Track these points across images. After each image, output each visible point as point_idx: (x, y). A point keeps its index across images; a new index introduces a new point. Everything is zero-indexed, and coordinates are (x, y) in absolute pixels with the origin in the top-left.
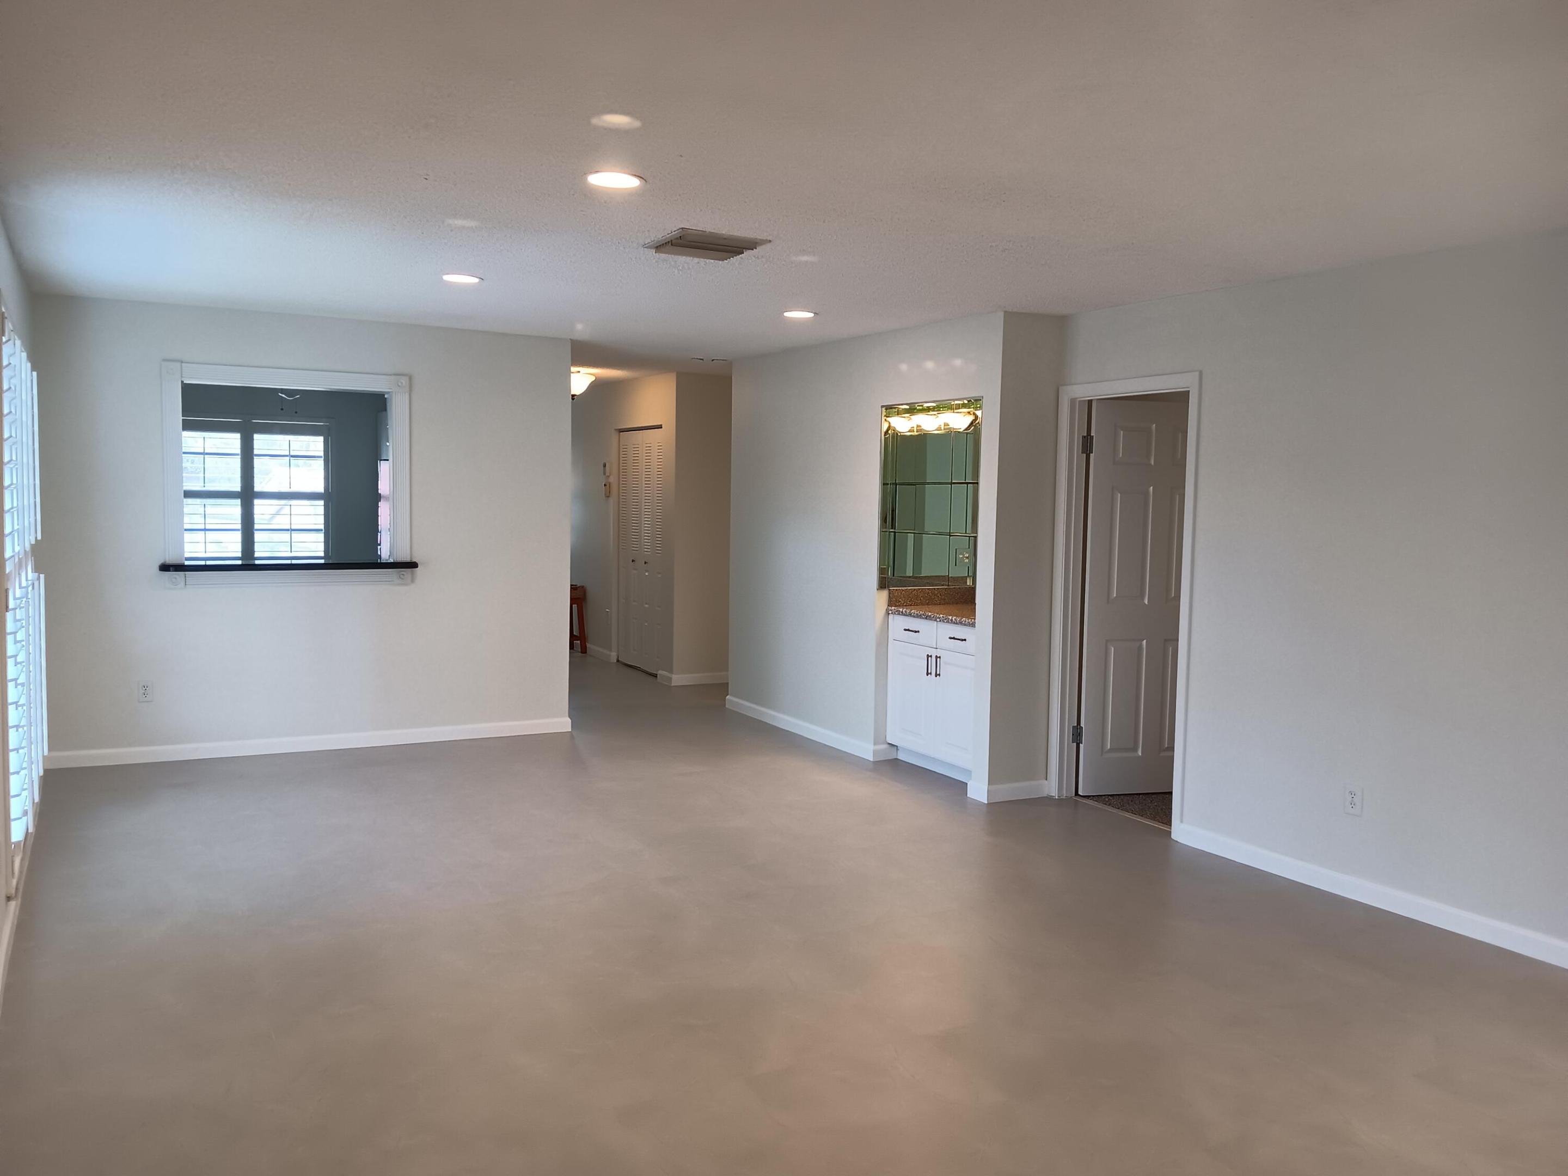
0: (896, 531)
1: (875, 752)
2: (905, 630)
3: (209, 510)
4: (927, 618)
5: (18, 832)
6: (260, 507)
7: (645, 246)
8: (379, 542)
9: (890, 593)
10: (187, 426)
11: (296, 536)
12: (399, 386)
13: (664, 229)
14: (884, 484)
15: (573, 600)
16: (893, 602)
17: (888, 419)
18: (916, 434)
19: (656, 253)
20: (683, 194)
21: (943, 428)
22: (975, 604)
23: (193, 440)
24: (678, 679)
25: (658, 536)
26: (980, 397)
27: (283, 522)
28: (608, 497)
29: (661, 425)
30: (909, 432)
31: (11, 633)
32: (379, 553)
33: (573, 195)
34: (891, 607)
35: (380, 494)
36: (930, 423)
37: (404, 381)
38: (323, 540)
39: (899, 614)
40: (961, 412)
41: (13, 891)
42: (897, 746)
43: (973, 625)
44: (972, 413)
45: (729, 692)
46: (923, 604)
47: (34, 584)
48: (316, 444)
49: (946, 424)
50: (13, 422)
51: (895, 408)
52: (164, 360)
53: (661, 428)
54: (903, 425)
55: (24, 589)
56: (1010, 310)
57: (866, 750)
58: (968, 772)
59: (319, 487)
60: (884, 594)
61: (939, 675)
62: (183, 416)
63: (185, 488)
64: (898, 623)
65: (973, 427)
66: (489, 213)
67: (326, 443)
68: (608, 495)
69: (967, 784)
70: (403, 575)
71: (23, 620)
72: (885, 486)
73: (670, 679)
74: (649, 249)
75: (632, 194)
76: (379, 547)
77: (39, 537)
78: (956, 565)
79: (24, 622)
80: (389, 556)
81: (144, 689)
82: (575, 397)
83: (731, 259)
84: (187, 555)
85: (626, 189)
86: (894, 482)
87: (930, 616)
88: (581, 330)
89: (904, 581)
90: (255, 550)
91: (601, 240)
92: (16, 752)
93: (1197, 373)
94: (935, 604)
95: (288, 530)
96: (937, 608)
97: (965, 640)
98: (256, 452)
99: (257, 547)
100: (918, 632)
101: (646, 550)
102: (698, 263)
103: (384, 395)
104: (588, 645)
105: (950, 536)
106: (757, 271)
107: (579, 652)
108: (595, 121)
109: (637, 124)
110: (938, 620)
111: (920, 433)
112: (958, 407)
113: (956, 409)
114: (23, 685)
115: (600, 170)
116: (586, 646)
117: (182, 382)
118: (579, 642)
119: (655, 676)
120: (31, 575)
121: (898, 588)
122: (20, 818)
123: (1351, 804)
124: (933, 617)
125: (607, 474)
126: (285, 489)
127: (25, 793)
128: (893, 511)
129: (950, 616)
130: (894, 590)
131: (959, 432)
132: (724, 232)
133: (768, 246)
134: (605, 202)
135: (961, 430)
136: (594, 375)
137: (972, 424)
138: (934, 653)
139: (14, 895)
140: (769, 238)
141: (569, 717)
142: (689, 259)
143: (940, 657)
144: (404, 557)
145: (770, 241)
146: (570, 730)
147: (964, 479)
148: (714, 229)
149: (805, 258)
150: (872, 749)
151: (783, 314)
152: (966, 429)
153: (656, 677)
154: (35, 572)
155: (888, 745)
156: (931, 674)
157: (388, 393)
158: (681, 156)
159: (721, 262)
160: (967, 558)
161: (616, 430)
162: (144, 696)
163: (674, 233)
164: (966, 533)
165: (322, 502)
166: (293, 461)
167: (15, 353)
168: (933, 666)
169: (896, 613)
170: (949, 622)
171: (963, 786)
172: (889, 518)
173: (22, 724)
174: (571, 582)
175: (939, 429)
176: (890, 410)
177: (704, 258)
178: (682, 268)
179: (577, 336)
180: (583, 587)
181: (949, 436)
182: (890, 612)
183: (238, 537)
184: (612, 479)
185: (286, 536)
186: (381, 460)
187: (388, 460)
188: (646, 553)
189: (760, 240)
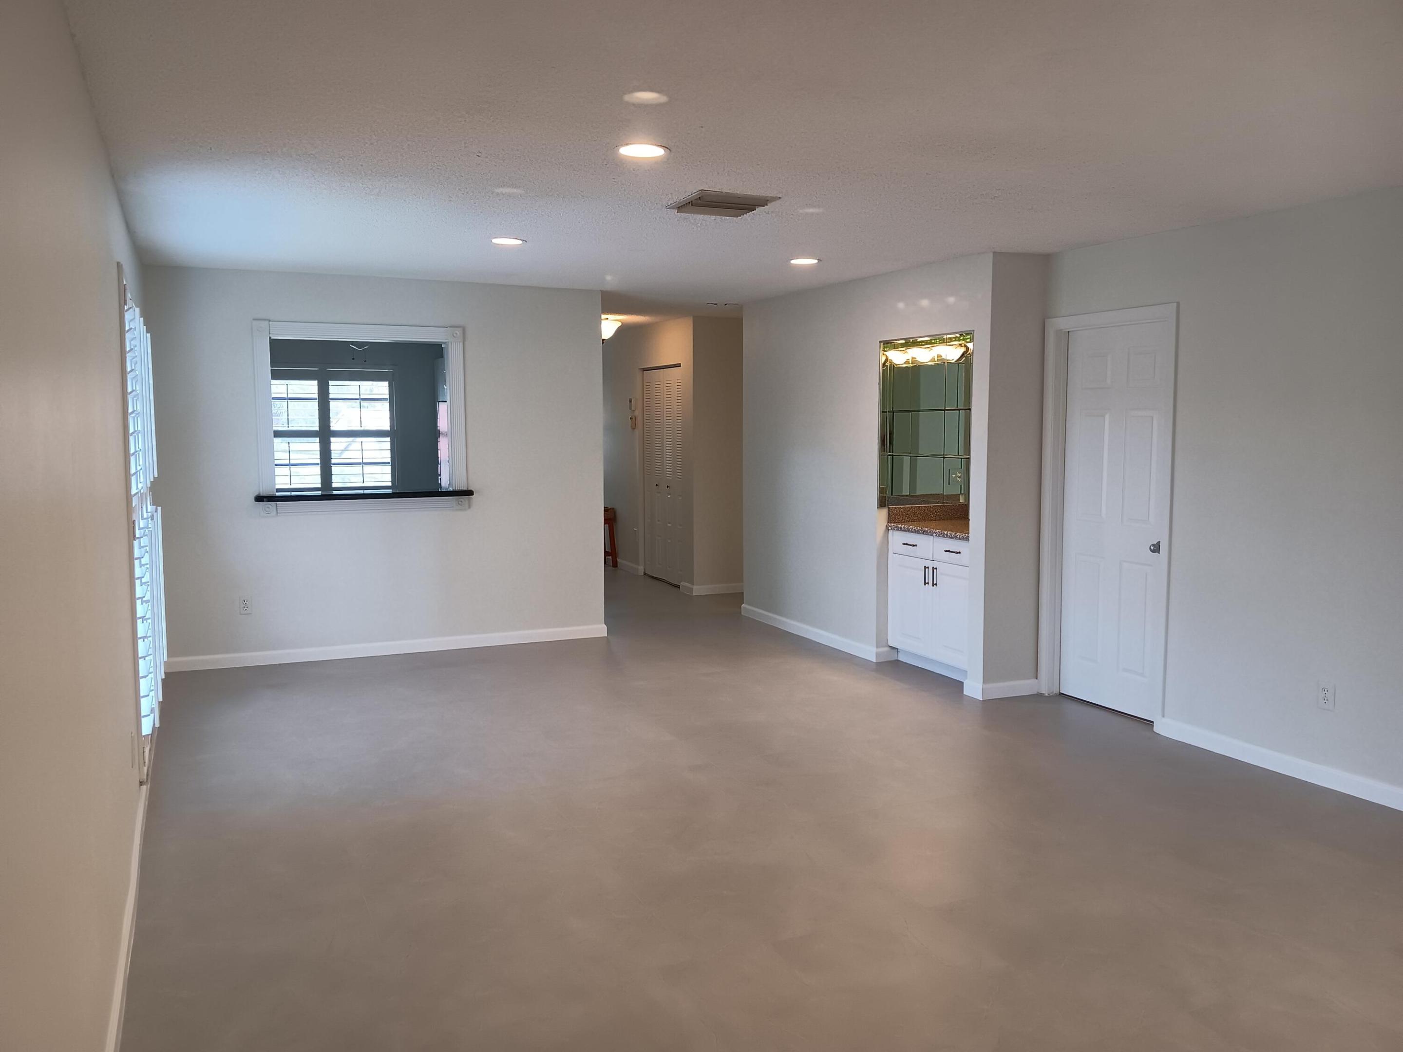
0: (894, 454)
1: (878, 655)
2: (904, 544)
3: (293, 447)
4: (924, 533)
5: (147, 727)
6: (336, 444)
7: (668, 207)
8: (439, 473)
9: (889, 511)
10: (276, 375)
11: (368, 469)
12: (453, 336)
13: (685, 192)
14: (883, 412)
15: (606, 521)
16: (891, 519)
17: (885, 353)
18: (912, 365)
19: (677, 212)
20: (703, 160)
21: (936, 360)
22: (969, 520)
23: (279, 387)
24: (698, 590)
25: (678, 463)
26: (972, 331)
27: (356, 457)
28: (635, 429)
29: (680, 364)
30: (905, 363)
31: (137, 559)
32: (439, 482)
33: (606, 165)
34: (891, 523)
35: (439, 430)
36: (924, 356)
37: (458, 332)
38: (390, 472)
39: (898, 530)
40: (953, 345)
41: (145, 777)
42: (898, 649)
43: (967, 539)
44: (963, 345)
45: (744, 601)
46: (919, 520)
47: (153, 515)
48: (382, 388)
49: (939, 356)
50: (134, 378)
51: (891, 343)
52: (254, 319)
53: (680, 366)
54: (898, 358)
55: (145, 520)
56: (999, 251)
57: (869, 652)
58: (965, 672)
59: (386, 426)
60: (884, 512)
61: (936, 584)
62: (271, 367)
63: (275, 429)
64: (897, 538)
65: (964, 358)
66: (533, 184)
67: (390, 386)
68: (634, 427)
69: (963, 683)
70: (461, 501)
71: (147, 546)
72: (883, 413)
73: (692, 589)
74: (672, 210)
75: (657, 162)
76: (439, 477)
77: (156, 476)
78: (949, 484)
79: (147, 548)
80: (449, 485)
81: (245, 603)
82: (604, 341)
83: (745, 215)
84: (278, 487)
85: (652, 158)
86: (892, 410)
87: (927, 531)
88: (611, 281)
89: (901, 500)
90: (333, 481)
91: (629, 203)
92: (143, 659)
93: (1175, 304)
94: (931, 520)
95: (360, 464)
96: (934, 524)
97: (960, 553)
98: (331, 396)
99: (335, 479)
100: (916, 545)
101: (668, 475)
102: (715, 220)
103: (441, 345)
104: (619, 560)
105: (944, 458)
106: (767, 224)
107: (610, 566)
108: (627, 98)
109: (663, 99)
110: (934, 535)
111: (915, 365)
112: (951, 340)
113: (948, 342)
114: (147, 602)
115: (629, 143)
116: (617, 562)
117: (270, 338)
118: (611, 557)
119: (678, 587)
120: (150, 508)
121: (897, 506)
122: (149, 715)
123: (1324, 699)
124: (930, 532)
125: (632, 409)
126: (356, 427)
127: (152, 694)
128: (891, 434)
129: (945, 531)
130: (893, 508)
131: (951, 363)
132: (738, 192)
133: (778, 202)
134: (634, 170)
135: (953, 361)
136: (620, 322)
137: (963, 355)
138: (930, 565)
139: (145, 781)
140: (778, 196)
141: (605, 624)
142: (707, 217)
143: (936, 569)
144: (462, 486)
145: (780, 198)
146: (606, 636)
147: (956, 406)
148: (730, 189)
149: (811, 210)
150: (875, 651)
151: (790, 262)
152: (958, 360)
153: (680, 588)
154: (153, 505)
155: (889, 648)
156: (928, 583)
157: (445, 343)
158: (702, 127)
159: (735, 218)
160: (959, 477)
161: (639, 369)
162: (245, 609)
163: (694, 194)
164: (958, 455)
165: (388, 439)
166: (364, 403)
167: (135, 318)
168: (930, 577)
169: (896, 529)
170: (944, 537)
171: (961, 684)
172: (887, 441)
173: (148, 635)
174: (604, 505)
175: (933, 360)
176: (888, 344)
177: (721, 216)
178: (701, 224)
179: (608, 288)
180: (613, 509)
181: (941, 367)
182: (890, 528)
183: (317, 470)
184: (637, 413)
185: (358, 469)
186: (440, 402)
187: (446, 402)
188: (668, 478)
189: (771, 197)
